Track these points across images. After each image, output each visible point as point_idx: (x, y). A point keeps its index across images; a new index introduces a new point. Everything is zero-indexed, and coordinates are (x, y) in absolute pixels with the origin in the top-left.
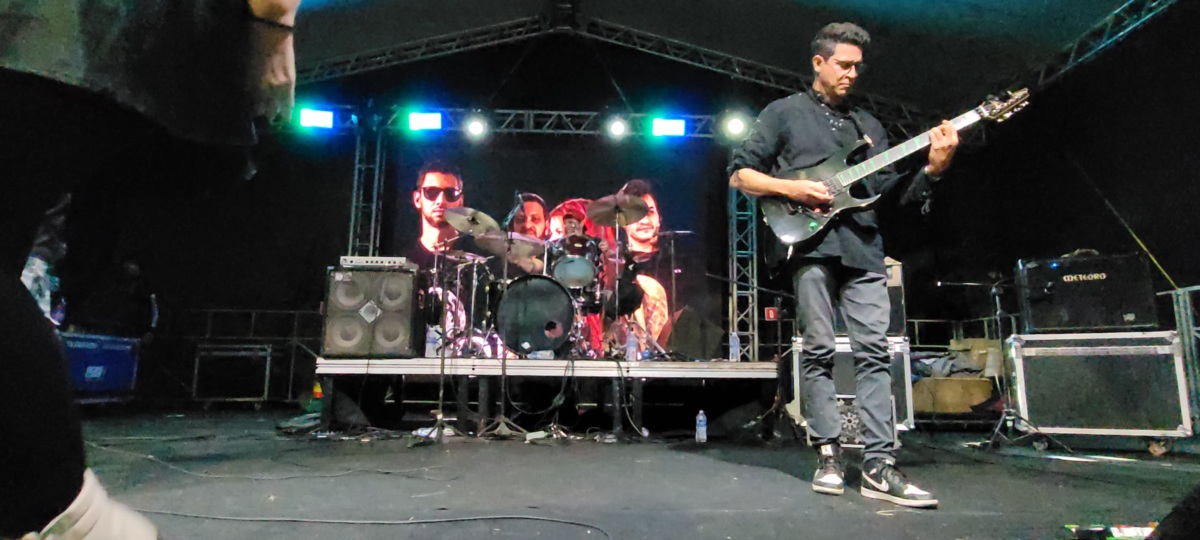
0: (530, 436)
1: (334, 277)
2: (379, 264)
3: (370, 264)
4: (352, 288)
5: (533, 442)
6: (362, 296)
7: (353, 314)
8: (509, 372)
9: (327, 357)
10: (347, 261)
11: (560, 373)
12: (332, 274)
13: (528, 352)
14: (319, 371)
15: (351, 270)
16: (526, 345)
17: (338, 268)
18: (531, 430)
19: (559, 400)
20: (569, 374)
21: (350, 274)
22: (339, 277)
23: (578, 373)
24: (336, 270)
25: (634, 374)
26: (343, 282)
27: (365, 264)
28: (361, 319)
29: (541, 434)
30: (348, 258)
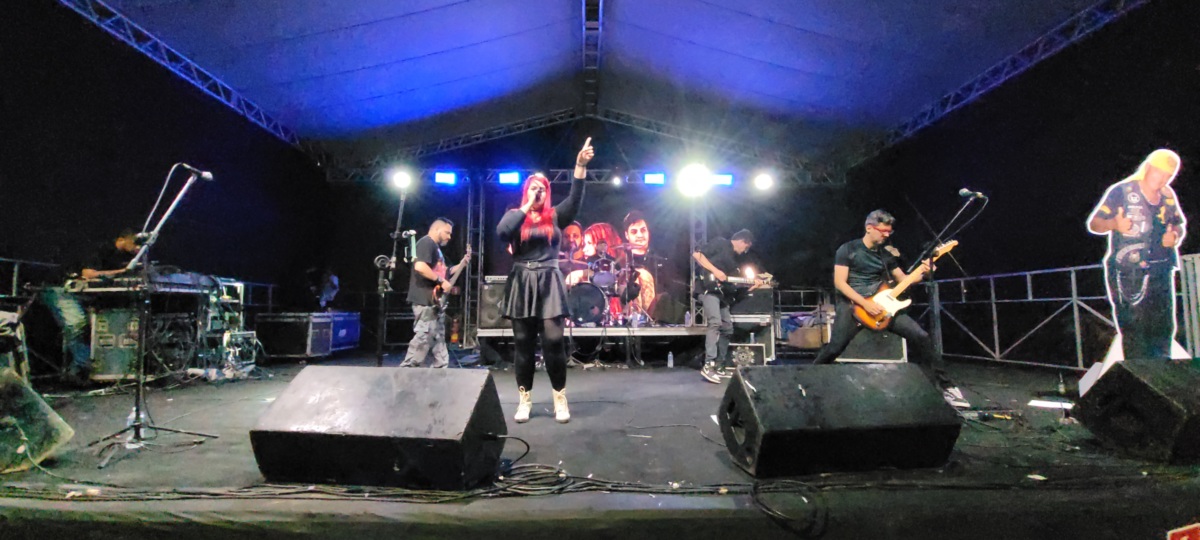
0: (586, 366)
1: (483, 288)
4: (492, 293)
5: (588, 369)
7: (494, 306)
8: (574, 334)
9: (482, 328)
10: (488, 279)
11: (599, 334)
12: (483, 286)
13: (582, 323)
14: (479, 335)
15: (491, 283)
16: (581, 319)
17: (485, 283)
18: (586, 362)
19: (599, 348)
20: (604, 334)
21: (490, 285)
22: (486, 287)
23: (609, 334)
25: (636, 334)
26: (487, 289)
27: (497, 280)
29: (590, 365)
30: (489, 277)
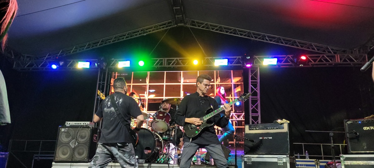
1: (61, 130)
2: (80, 124)
3: (76, 124)
4: (68, 134)
6: (70, 138)
7: (67, 145)
9: (56, 162)
10: (68, 123)
12: (60, 129)
15: (68, 127)
17: (64, 126)
21: (67, 129)
22: (63, 130)
24: (63, 127)
26: (64, 132)
27: (74, 124)
28: (70, 147)
30: (69, 122)
